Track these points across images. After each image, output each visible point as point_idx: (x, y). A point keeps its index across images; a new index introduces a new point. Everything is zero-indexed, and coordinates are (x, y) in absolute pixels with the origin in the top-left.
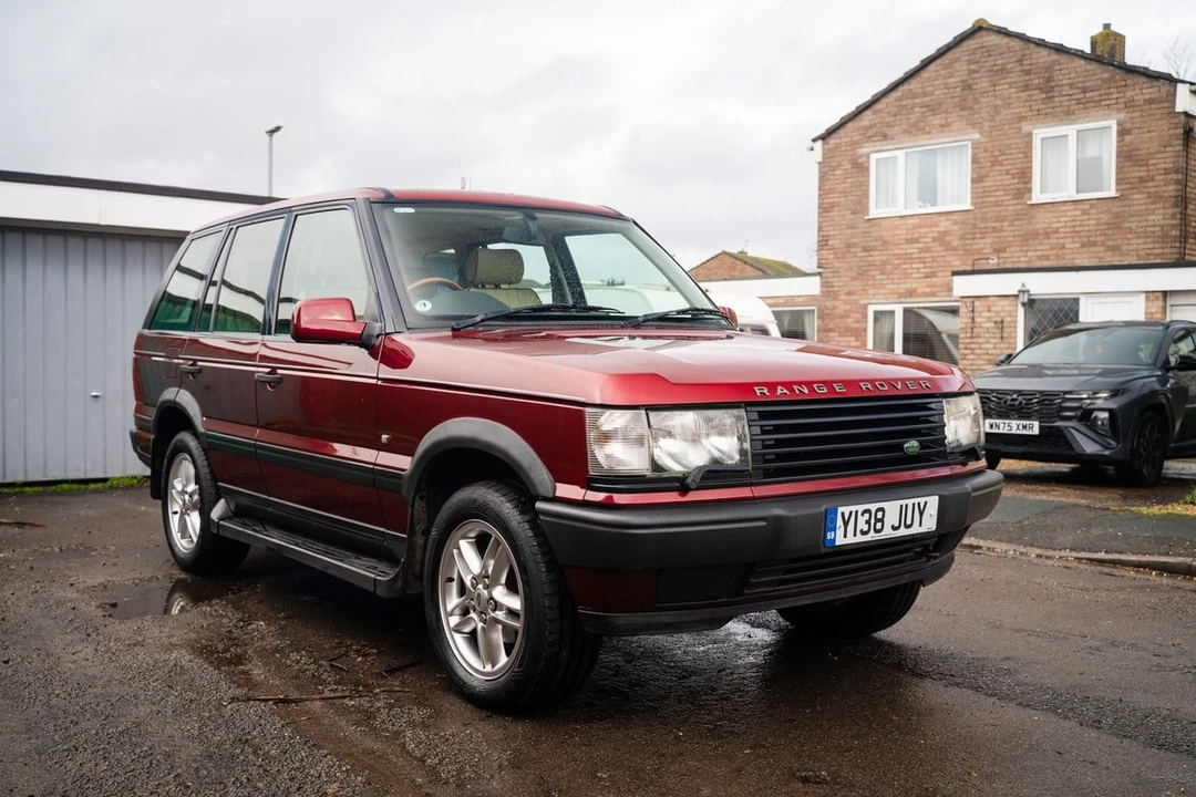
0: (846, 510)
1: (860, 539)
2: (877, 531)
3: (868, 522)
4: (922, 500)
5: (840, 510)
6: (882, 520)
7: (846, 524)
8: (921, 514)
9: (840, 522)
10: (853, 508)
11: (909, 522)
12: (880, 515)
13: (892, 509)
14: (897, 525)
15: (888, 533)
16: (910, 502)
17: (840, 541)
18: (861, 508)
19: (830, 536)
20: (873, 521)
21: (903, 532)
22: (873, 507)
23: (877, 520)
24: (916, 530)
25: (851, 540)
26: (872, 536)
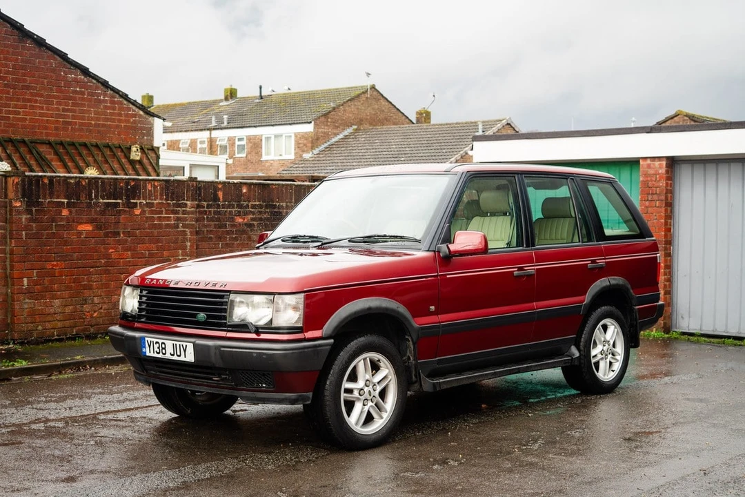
0: (149, 340)
1: (156, 355)
2: (163, 354)
3: (159, 348)
4: (184, 344)
5: (146, 339)
6: (165, 349)
7: (150, 346)
8: (185, 351)
9: (147, 345)
10: (152, 340)
11: (179, 354)
12: (163, 346)
13: (169, 345)
14: (172, 353)
15: (168, 356)
16: (178, 343)
17: (148, 354)
18: (155, 340)
19: (144, 350)
20: (161, 348)
21: (175, 358)
22: (160, 341)
23: (163, 349)
24: (182, 358)
25: (152, 354)
26: (160, 356)
